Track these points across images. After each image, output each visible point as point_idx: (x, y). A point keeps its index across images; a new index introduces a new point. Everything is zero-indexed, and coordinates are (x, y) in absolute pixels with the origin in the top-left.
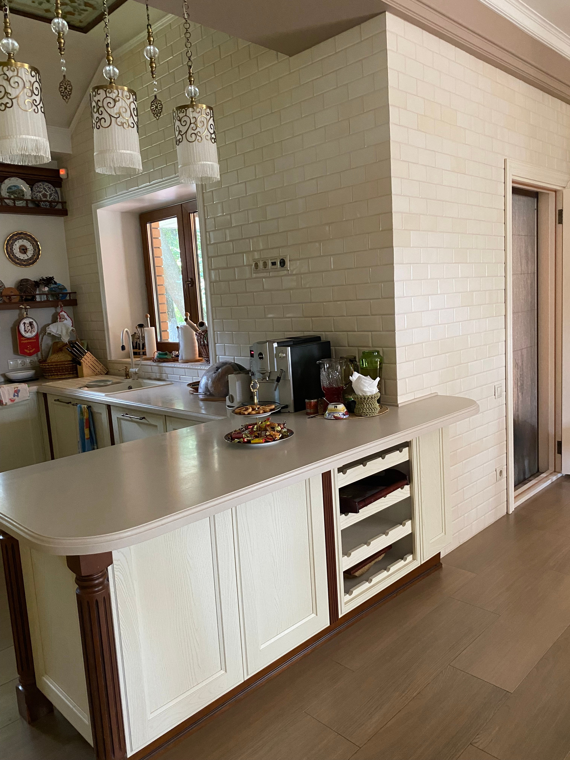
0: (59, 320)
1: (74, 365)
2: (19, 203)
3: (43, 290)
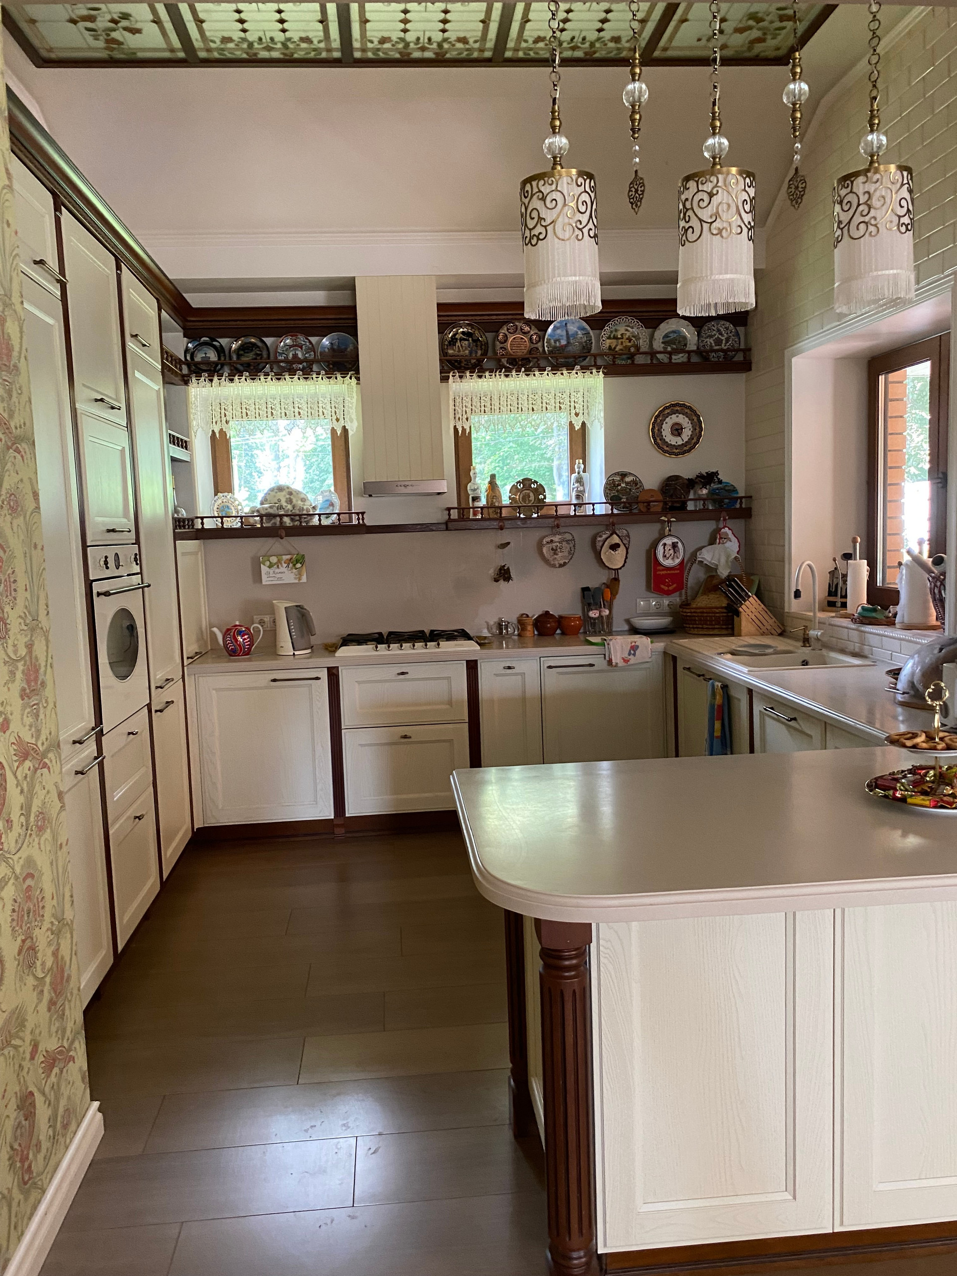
0: (718, 540)
1: (730, 614)
2: (679, 358)
3: (700, 492)
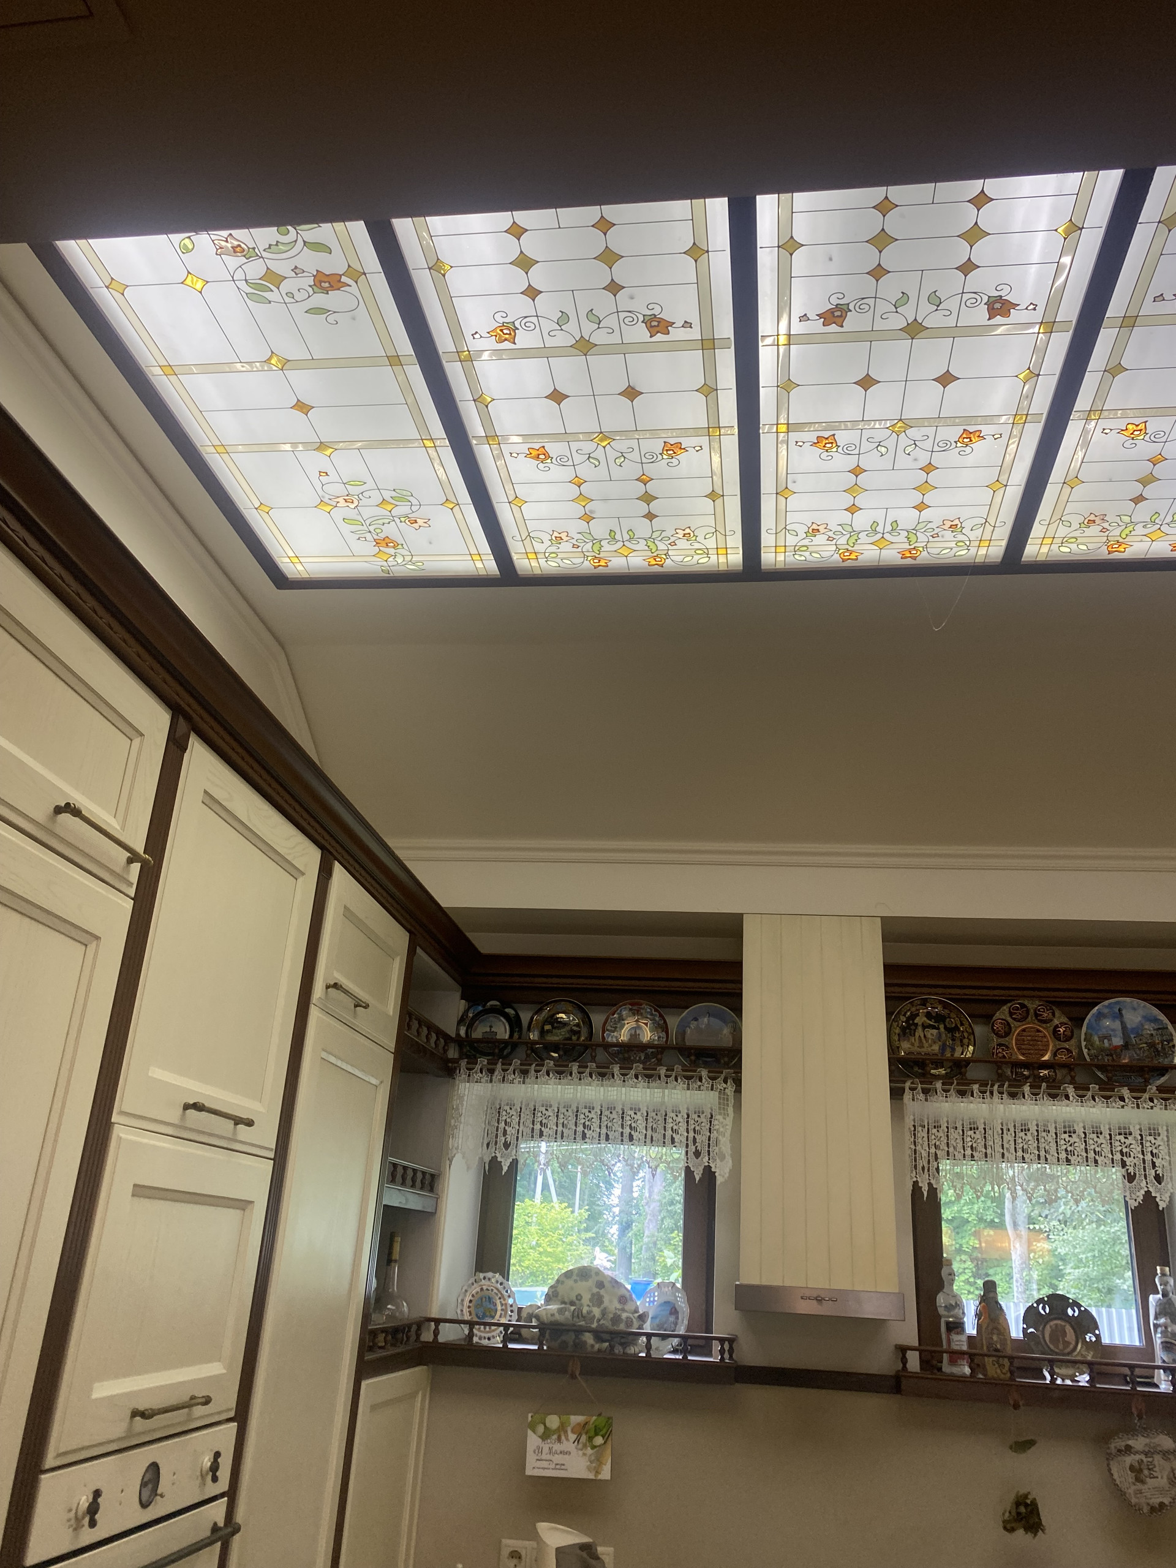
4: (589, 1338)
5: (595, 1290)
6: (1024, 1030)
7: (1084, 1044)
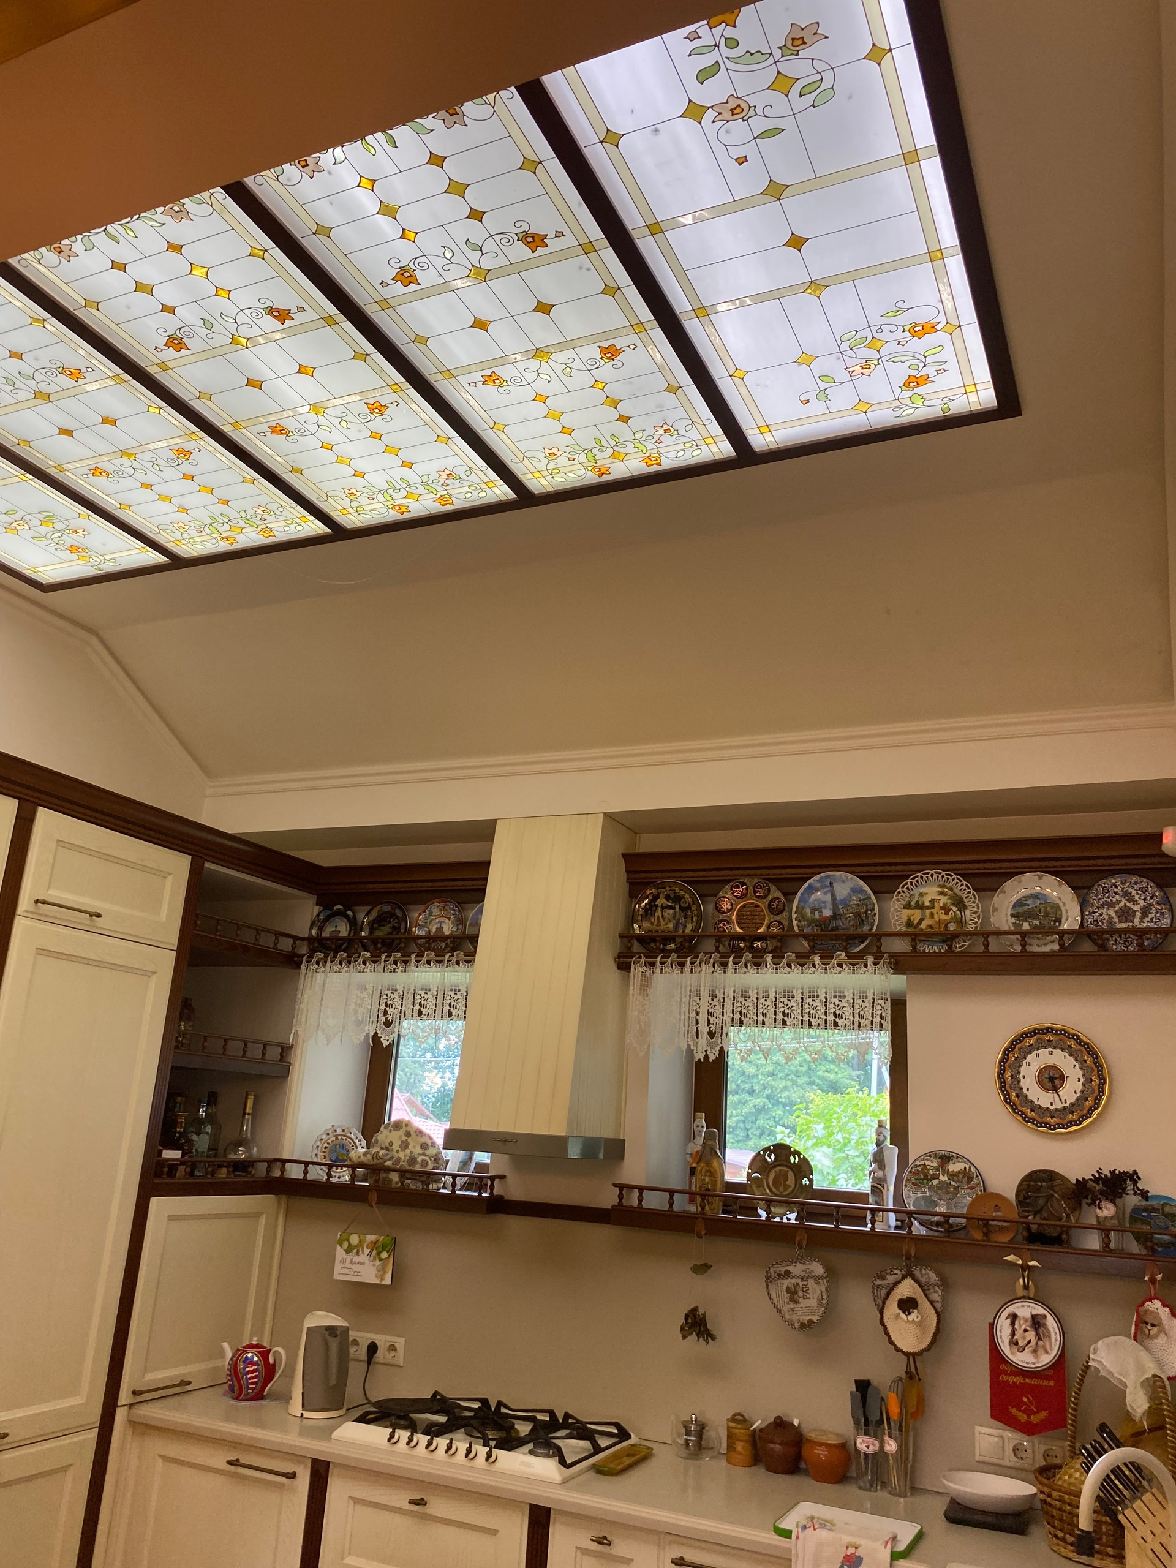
0: (1134, 1327)
3: (1097, 1212)
4: (395, 1177)
5: (404, 1138)
6: (744, 906)
7: (794, 916)
